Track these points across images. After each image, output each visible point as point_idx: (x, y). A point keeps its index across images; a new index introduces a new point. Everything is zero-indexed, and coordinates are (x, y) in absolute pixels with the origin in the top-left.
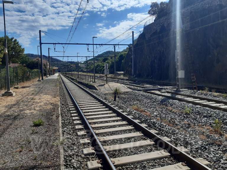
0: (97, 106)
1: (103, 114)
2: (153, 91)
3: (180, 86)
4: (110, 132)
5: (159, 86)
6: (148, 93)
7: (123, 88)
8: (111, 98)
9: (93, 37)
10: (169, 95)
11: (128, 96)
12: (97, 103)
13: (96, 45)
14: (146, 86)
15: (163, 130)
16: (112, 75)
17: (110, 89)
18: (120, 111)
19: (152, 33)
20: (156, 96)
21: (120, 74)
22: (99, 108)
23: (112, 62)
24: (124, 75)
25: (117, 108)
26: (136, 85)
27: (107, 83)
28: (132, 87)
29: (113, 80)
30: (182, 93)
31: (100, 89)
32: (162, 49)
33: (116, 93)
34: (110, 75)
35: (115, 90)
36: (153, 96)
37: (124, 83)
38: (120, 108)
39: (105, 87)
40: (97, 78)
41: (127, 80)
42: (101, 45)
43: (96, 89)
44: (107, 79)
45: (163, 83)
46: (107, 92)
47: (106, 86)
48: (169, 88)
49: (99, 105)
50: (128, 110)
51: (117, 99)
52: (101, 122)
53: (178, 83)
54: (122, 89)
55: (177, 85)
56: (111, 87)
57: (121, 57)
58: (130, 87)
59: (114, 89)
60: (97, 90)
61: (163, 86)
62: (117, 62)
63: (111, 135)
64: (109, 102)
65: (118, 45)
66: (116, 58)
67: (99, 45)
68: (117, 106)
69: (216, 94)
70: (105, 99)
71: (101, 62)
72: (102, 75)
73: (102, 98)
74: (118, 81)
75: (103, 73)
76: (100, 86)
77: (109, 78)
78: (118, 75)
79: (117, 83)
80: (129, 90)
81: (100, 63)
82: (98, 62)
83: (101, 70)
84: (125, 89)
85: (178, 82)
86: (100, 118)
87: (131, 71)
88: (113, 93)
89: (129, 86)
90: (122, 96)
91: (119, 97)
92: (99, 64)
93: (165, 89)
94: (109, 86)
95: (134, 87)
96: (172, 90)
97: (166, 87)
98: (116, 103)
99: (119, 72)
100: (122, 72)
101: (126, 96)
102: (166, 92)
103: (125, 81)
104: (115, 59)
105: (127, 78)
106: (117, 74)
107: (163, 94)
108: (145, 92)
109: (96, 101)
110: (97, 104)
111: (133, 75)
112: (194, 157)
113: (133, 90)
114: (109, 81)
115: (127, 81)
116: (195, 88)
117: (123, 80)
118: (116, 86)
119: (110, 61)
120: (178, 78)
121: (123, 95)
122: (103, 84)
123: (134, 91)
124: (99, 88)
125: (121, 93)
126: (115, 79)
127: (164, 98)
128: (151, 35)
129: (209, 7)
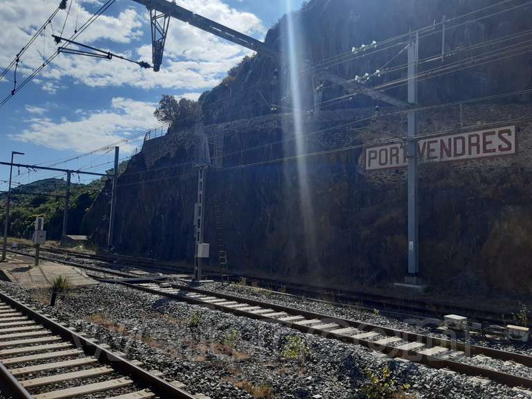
0: (7, 317)
1: (20, 331)
2: (144, 285)
3: (200, 275)
4: (32, 361)
5: (161, 274)
6: (133, 287)
7: (76, 276)
8: (44, 300)
9: (14, 153)
10: (175, 292)
11: (85, 296)
12: (8, 311)
13: (19, 165)
14: (134, 272)
15: (135, 351)
16: (54, 242)
17: (44, 279)
18: (61, 325)
19: (159, 158)
20: (147, 294)
21: (77, 243)
22: (12, 321)
23: (57, 209)
24: (87, 244)
25: (55, 319)
26: (112, 271)
27: (37, 264)
28: (102, 275)
29: (55, 256)
30: (200, 288)
31: (17, 280)
32: (178, 195)
33: (58, 289)
34: (49, 241)
35: (56, 281)
36: (142, 294)
37: (83, 265)
38: (61, 319)
39: (31, 274)
40: (9, 249)
41: (92, 257)
42: (33, 167)
43: (6, 279)
44: (38, 253)
45: (173, 267)
46: (35, 286)
47: (35, 271)
48: (180, 278)
49: (13, 314)
50: (79, 322)
51: (58, 301)
52: (16, 346)
53: (196, 268)
54: (73, 278)
55: (195, 272)
56: (46, 274)
57: (85, 200)
58: (97, 274)
59: (53, 278)
60: (9, 281)
61: (168, 274)
62: (70, 211)
63: (35, 365)
64: (38, 308)
65: (78, 172)
66: (71, 199)
67: (27, 166)
68: (55, 315)
69: (257, 289)
70: (29, 301)
71: (27, 206)
72: (24, 241)
73: (21, 300)
74: (68, 259)
75: (28, 237)
76: (17, 270)
77: (44, 250)
78: (70, 244)
79: (65, 264)
80: (92, 282)
81: (22, 210)
82: (18, 206)
83: (22, 229)
84: (81, 279)
85: (197, 266)
86: (14, 339)
87: (105, 236)
88: (51, 289)
89: (92, 273)
90: (71, 294)
91: (63, 299)
92: (19, 212)
93: (170, 280)
94: (42, 272)
95: (106, 274)
96: (185, 282)
97: (174, 276)
98: (54, 309)
99: (73, 237)
100: (84, 237)
101: (81, 295)
102: (170, 287)
103: (85, 260)
104: (68, 202)
105: (94, 253)
106: (68, 242)
107: (164, 290)
108: (128, 286)
109: (4, 305)
110: (7, 313)
111: (110, 247)
112: (168, 381)
113: (100, 281)
114: (44, 259)
115: (92, 261)
116: (225, 279)
117: (81, 257)
118: (60, 273)
119: (52, 207)
120: (197, 258)
121: (76, 294)
122: (27, 266)
123: (102, 284)
124: (15, 277)
125: (69, 290)
126: (60, 255)
127: (162, 297)
128: (157, 162)
129: (262, 129)
